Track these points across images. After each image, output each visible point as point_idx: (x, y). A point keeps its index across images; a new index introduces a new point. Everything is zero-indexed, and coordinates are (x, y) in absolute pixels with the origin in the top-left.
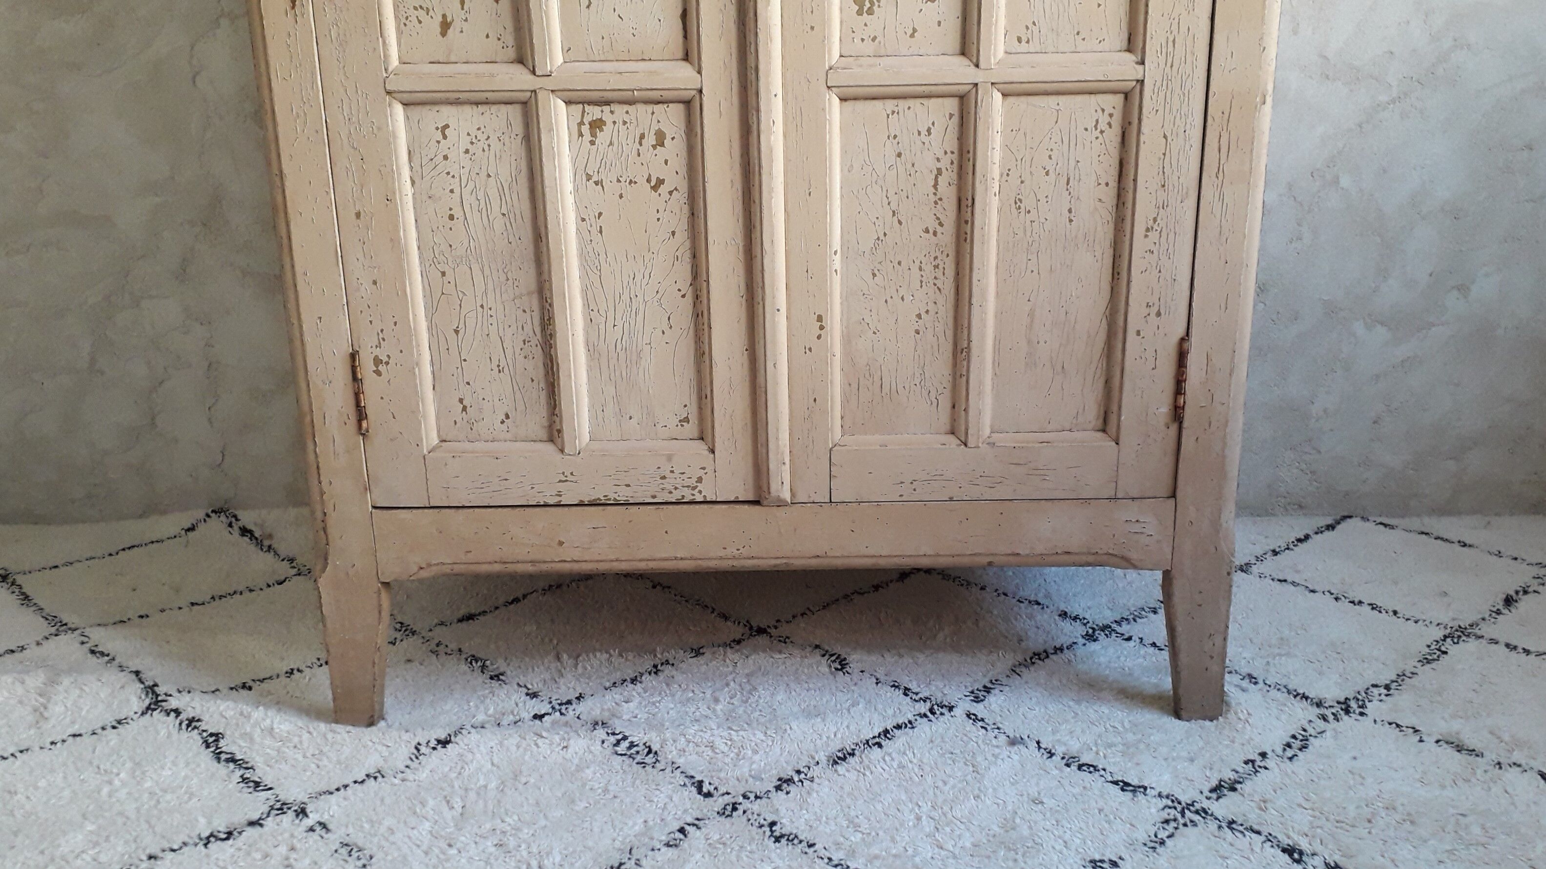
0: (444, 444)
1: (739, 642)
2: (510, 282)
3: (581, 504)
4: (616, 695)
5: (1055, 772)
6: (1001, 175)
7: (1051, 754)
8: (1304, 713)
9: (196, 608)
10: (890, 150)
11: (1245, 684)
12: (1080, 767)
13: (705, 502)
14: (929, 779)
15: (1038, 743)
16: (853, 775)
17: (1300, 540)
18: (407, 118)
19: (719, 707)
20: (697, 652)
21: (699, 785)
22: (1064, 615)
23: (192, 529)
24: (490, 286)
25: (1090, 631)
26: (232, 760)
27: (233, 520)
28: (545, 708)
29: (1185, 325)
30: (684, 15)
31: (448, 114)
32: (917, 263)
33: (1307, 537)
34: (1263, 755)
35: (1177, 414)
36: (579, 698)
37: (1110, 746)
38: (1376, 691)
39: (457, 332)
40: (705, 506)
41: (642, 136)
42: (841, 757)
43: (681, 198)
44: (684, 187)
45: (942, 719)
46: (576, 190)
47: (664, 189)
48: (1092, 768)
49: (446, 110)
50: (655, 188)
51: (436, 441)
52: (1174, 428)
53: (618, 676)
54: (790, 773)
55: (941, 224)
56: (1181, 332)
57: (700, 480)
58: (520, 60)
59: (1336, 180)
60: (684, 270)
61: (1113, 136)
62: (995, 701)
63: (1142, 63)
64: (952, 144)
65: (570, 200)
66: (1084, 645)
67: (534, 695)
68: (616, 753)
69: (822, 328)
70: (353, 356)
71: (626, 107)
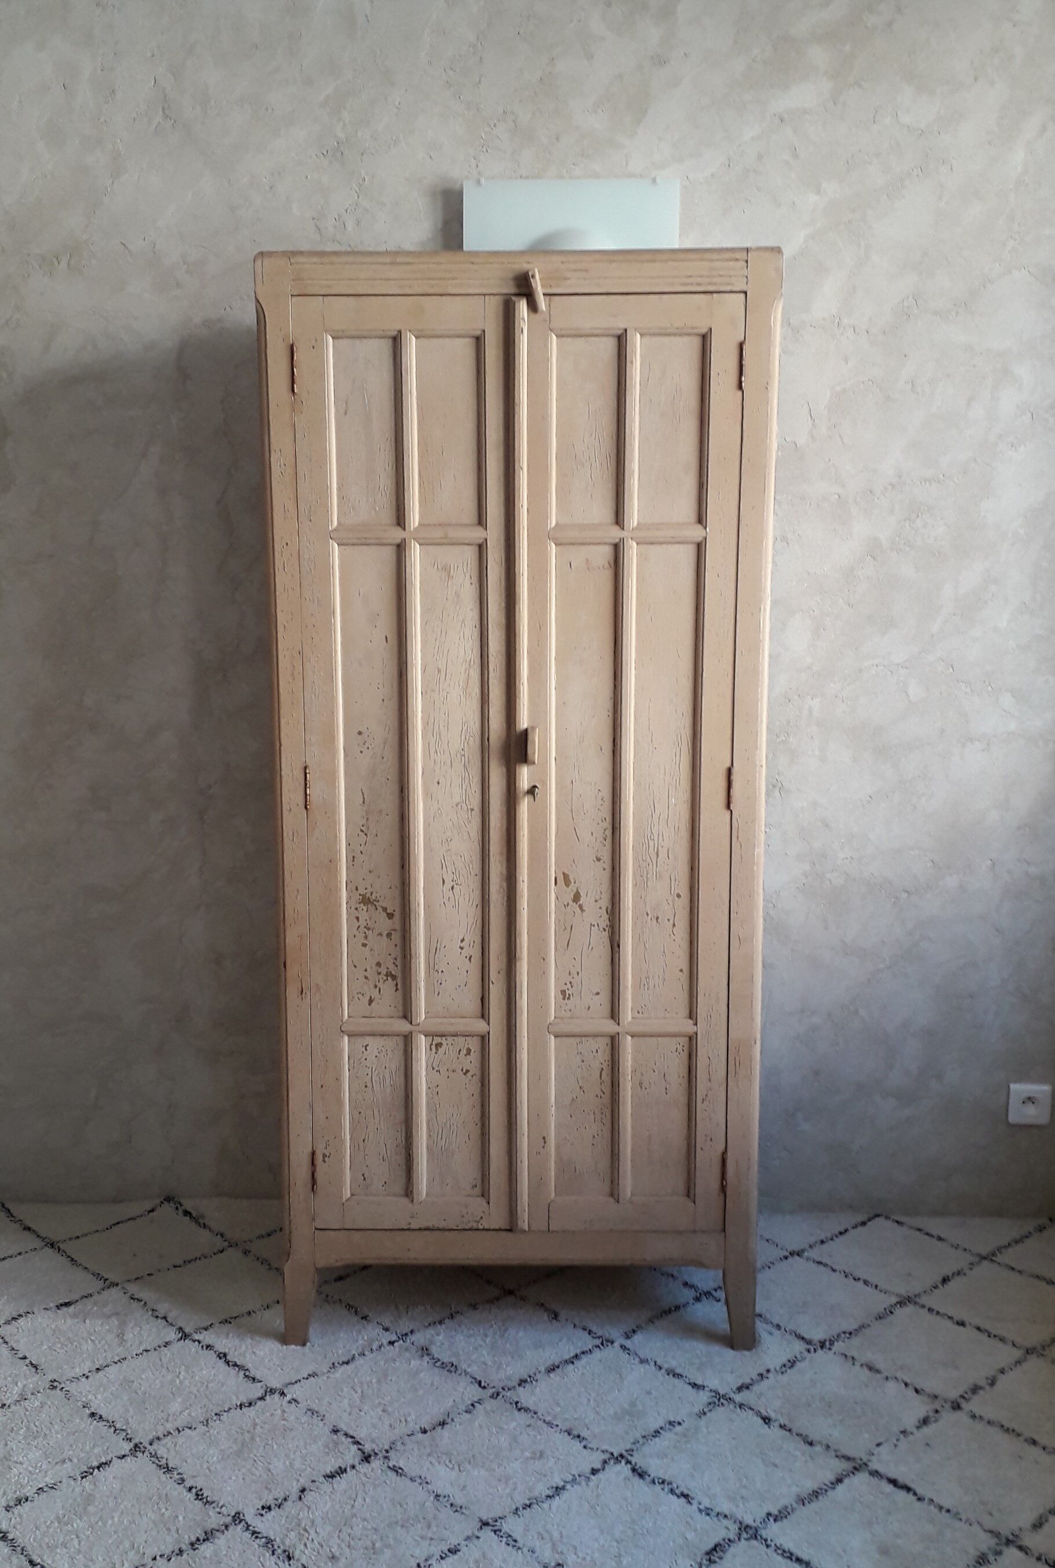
0: (354, 1197)
1: (498, 1299)
2: (392, 1118)
3: (420, 1229)
4: (431, 1331)
5: (661, 1378)
6: (632, 1072)
7: (660, 1368)
8: (799, 1347)
9: (177, 1269)
10: (579, 1058)
11: (774, 1331)
12: (674, 1376)
13: (484, 1229)
14: (597, 1381)
15: (655, 1362)
16: (558, 1379)
17: (841, 1233)
18: (349, 1041)
19: (488, 1340)
20: (474, 1307)
21: (480, 1383)
22: (686, 1284)
23: (152, 1210)
24: (382, 1119)
25: (698, 1295)
26: (235, 1365)
27: (179, 1206)
28: (394, 1338)
29: (724, 1146)
30: (482, 999)
31: (368, 1040)
32: (593, 1111)
33: (846, 1231)
34: (768, 1371)
35: (723, 1189)
36: (412, 1332)
37: (692, 1364)
38: (843, 1336)
39: (364, 1141)
40: (484, 1232)
41: (460, 1050)
42: (552, 1369)
43: (476, 1079)
44: (478, 1073)
45: (607, 1349)
46: (427, 1074)
47: (469, 1075)
48: (678, 1376)
49: (367, 1038)
50: (465, 1074)
51: (349, 1195)
52: (722, 1196)
53: (430, 1319)
54: (526, 1377)
55: (604, 1093)
56: (722, 1147)
57: (482, 1218)
58: (405, 1017)
59: (857, 1012)
60: (476, 1113)
61: (685, 1056)
62: (638, 1338)
63: (696, 1024)
64: (608, 1057)
65: (424, 1079)
66: (693, 1304)
67: (387, 1329)
68: (435, 1366)
69: (545, 1142)
70: (313, 1153)
71: (453, 1038)
